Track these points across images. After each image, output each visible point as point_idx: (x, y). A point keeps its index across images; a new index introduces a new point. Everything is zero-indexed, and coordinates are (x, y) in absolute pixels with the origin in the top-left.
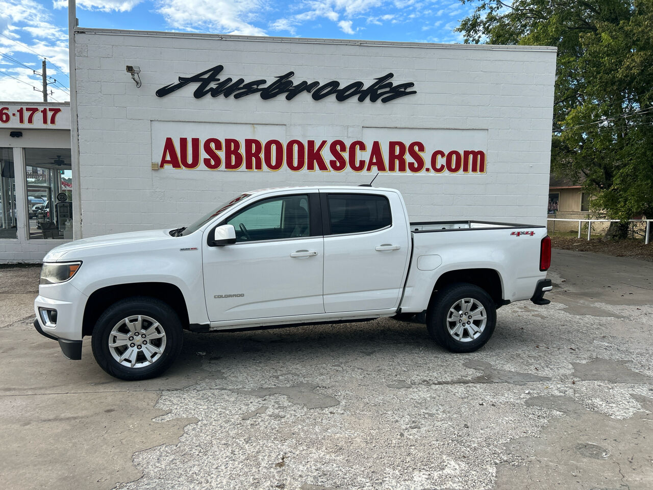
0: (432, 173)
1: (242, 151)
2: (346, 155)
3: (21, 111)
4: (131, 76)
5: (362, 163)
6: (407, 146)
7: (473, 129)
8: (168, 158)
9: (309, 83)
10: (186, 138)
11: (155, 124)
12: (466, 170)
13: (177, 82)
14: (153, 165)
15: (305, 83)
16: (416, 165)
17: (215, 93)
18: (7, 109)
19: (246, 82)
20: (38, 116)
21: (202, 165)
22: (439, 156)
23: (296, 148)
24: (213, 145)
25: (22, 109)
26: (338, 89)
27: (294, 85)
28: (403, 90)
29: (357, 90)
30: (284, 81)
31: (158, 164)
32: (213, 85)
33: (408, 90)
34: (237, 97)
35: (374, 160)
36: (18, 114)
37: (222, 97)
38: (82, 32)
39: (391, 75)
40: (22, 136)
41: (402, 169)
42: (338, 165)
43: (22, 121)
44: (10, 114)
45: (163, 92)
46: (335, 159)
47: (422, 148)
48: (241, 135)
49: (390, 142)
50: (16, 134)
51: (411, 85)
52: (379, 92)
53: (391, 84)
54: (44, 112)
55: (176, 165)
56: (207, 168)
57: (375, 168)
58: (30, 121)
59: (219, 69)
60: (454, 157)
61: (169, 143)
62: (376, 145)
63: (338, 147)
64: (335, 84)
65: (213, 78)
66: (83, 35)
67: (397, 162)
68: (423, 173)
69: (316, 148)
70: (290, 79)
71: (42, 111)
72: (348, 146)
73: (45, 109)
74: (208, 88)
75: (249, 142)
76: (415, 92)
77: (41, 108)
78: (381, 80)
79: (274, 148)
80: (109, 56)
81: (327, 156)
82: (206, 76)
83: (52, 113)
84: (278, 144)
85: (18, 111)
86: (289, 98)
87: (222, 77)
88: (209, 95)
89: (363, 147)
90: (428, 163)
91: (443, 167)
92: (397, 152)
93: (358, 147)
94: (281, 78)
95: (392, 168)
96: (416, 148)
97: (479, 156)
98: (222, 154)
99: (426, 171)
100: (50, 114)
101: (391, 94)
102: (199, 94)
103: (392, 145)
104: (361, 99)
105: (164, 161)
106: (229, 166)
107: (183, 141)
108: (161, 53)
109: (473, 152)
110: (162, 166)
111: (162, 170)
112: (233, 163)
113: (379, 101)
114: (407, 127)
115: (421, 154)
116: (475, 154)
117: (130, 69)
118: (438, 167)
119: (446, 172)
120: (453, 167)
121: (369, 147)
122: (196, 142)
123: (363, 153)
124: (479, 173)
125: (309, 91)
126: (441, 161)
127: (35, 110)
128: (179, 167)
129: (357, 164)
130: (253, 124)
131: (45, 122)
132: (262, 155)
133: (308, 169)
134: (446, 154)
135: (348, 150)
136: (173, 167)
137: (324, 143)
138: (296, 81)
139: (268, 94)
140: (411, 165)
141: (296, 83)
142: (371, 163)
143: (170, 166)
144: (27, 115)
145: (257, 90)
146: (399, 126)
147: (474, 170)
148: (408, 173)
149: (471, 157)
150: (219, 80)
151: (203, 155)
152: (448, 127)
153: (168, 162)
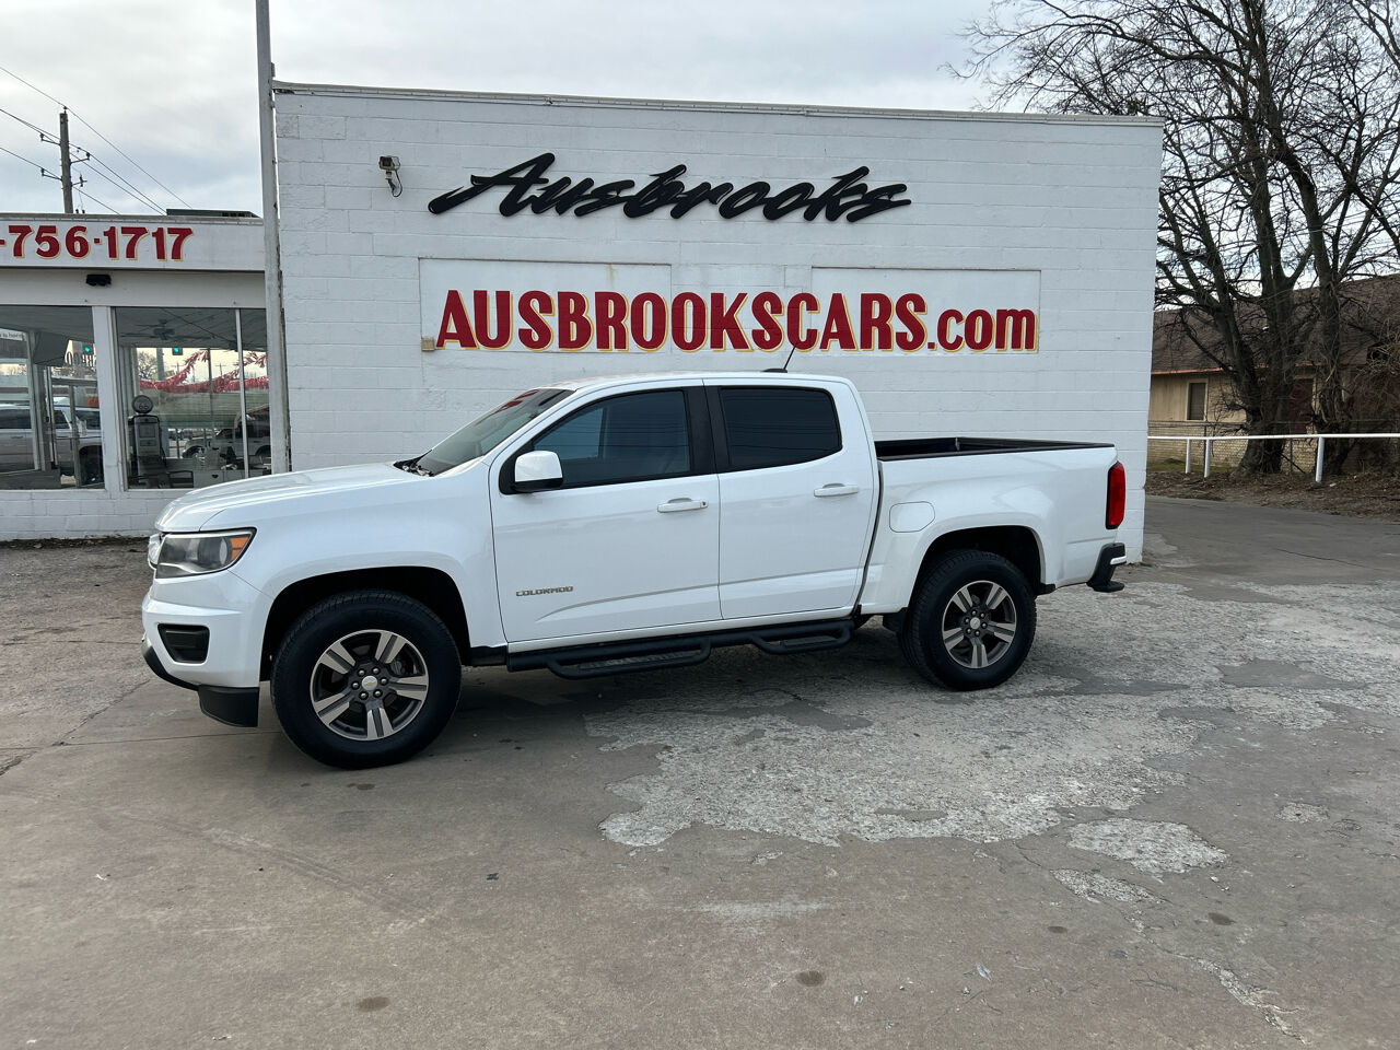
0: (940, 351)
1: (590, 314)
2: (782, 320)
3: (111, 234)
4: (386, 176)
5: (812, 334)
6: (894, 303)
7: (1014, 270)
8: (452, 329)
9: (714, 186)
10: (486, 292)
11: (427, 264)
12: (1000, 345)
13: (468, 185)
14: (424, 341)
15: (706, 185)
16: (910, 338)
17: (539, 206)
18: (83, 229)
19: (596, 186)
20: (146, 245)
21: (515, 341)
22: (952, 321)
23: (689, 307)
24: (535, 304)
25: (113, 229)
26: (767, 197)
27: (686, 190)
28: (885, 198)
29: (801, 200)
30: (667, 182)
31: (433, 341)
32: (535, 191)
33: (896, 198)
34: (580, 213)
35: (834, 330)
36: (105, 240)
37: (552, 213)
38: (287, 90)
39: (864, 171)
40: (109, 283)
41: (885, 344)
42: (768, 338)
43: (113, 253)
44: (90, 241)
45: (441, 205)
46: (762, 328)
47: (920, 306)
48: (588, 285)
49: (863, 295)
50: (99, 278)
51: (901, 188)
52: (843, 201)
53: (864, 187)
54: (159, 235)
55: (467, 342)
56: (523, 347)
57: (834, 344)
58: (130, 253)
59: (547, 160)
60: (979, 321)
61: (454, 301)
62: (837, 301)
63: (768, 306)
64: (761, 188)
65: (535, 178)
66: (290, 96)
67: (875, 332)
68: (923, 351)
69: (727, 306)
70: (677, 179)
71: (154, 234)
72: (785, 303)
73: (161, 230)
74: (526, 196)
75: (602, 298)
76: (907, 202)
77: (152, 228)
78: (845, 180)
79: (648, 307)
80: (339, 137)
81: (747, 321)
82: (522, 175)
83: (174, 237)
84: (657, 301)
85: (105, 234)
86: (676, 214)
87: (552, 176)
88: (528, 210)
89: (813, 305)
90: (931, 334)
91: (959, 340)
92: (876, 314)
93: (803, 305)
94: (662, 177)
95: (866, 344)
96: (910, 306)
97: (1025, 319)
98: (552, 321)
99: (929, 347)
100: (170, 240)
101: (864, 206)
102: (509, 208)
103: (867, 300)
104: (809, 217)
105: (444, 335)
106: (565, 342)
107: (481, 297)
108: (437, 131)
109: (1013, 313)
110: (440, 344)
111: (441, 352)
112: (574, 337)
113: (843, 218)
114: (893, 266)
115: (919, 316)
116: (1017, 315)
117: (386, 162)
118: (951, 339)
119: (965, 349)
120: (978, 339)
121: (825, 305)
122: (503, 298)
123: (814, 315)
124: (1024, 350)
125: (714, 202)
126: (956, 329)
127: (139, 232)
128: (473, 345)
129: (803, 337)
130: (610, 264)
131: (161, 255)
132: (627, 323)
133: (712, 347)
134: (965, 316)
135: (785, 310)
136: (462, 346)
137: (741, 297)
138: (690, 183)
139: (637, 208)
140: (901, 337)
141: (689, 186)
142: (828, 335)
143: (456, 344)
144: (123, 241)
145: (617, 201)
146: (878, 265)
147: (1016, 345)
148: (896, 349)
149: (1010, 321)
150: (546, 181)
151: (518, 322)
152: (968, 267)
153: (452, 336)
